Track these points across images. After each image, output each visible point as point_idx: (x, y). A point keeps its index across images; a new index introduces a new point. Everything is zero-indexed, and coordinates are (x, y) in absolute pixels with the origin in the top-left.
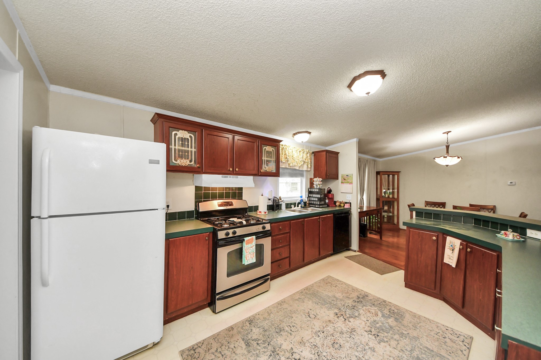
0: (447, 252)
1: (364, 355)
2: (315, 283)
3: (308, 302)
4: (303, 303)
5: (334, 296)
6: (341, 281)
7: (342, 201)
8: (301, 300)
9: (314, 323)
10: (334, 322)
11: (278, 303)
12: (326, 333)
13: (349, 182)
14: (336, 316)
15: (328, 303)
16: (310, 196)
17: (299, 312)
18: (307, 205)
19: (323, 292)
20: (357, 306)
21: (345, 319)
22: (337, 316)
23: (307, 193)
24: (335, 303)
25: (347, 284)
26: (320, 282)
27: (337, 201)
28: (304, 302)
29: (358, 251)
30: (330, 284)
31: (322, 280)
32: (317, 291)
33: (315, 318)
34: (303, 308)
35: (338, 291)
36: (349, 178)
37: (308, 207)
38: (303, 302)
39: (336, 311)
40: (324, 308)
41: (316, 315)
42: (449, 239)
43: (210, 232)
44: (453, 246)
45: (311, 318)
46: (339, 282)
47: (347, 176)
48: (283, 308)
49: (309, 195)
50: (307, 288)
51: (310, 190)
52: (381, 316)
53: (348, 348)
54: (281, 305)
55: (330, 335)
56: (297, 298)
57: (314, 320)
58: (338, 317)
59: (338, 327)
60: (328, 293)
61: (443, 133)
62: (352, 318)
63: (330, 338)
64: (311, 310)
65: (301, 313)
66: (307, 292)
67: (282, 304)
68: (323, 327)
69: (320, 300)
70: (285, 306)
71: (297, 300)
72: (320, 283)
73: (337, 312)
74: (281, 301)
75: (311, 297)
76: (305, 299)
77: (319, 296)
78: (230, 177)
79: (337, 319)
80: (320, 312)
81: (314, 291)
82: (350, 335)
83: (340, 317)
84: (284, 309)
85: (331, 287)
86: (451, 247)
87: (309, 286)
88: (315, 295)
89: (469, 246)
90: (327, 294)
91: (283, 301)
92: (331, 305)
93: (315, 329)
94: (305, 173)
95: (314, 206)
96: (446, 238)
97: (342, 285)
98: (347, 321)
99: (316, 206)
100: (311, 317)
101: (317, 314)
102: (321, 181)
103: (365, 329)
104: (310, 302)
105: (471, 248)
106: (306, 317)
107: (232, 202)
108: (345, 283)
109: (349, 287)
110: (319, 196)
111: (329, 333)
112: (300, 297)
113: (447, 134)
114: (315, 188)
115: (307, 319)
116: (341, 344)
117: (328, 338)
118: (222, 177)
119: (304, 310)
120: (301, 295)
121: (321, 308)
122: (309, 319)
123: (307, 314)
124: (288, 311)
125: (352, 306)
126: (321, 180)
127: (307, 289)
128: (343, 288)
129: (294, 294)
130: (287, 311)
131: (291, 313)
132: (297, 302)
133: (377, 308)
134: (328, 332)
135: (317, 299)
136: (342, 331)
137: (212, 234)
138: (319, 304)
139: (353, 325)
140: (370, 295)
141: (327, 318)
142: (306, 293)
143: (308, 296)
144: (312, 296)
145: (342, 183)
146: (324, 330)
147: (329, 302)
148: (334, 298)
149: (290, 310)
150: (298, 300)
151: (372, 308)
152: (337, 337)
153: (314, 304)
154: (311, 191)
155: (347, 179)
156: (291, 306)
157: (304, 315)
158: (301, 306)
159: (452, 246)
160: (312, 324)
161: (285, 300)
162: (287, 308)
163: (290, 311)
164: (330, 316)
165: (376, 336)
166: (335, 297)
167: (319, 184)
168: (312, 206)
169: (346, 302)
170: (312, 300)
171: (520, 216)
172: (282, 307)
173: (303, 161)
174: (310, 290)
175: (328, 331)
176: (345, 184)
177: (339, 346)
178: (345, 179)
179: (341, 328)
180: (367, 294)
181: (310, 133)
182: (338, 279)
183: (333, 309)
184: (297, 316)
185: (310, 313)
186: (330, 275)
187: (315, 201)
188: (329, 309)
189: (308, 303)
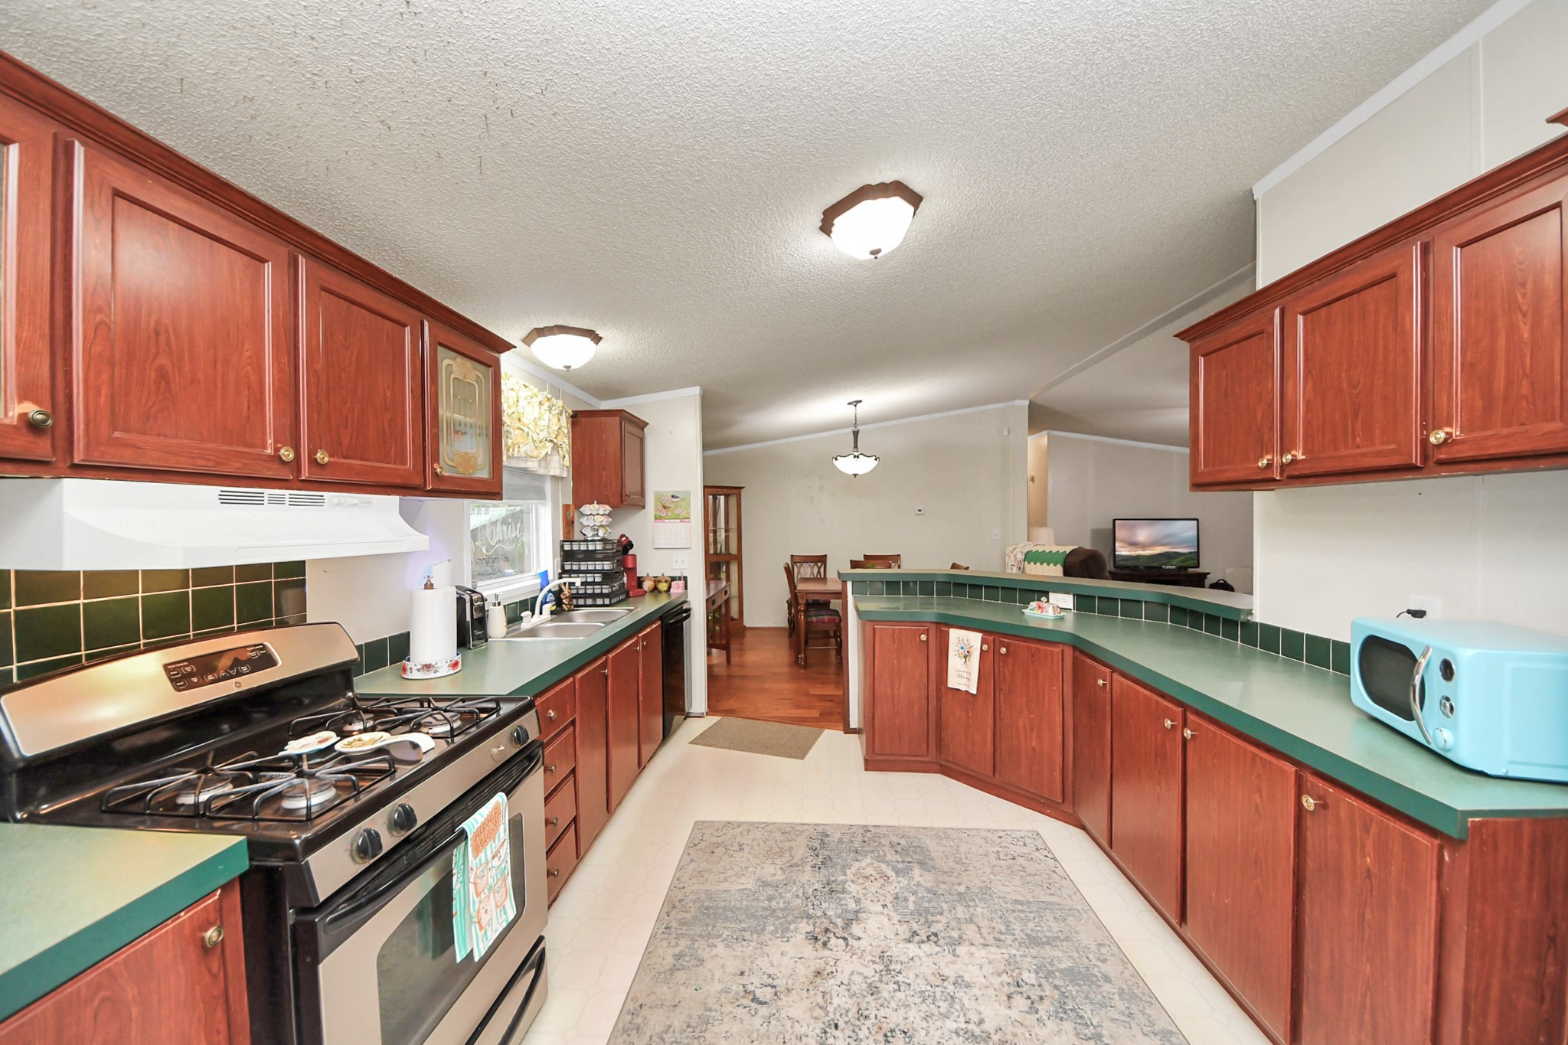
0: (954, 662)
1: (965, 1015)
2: (679, 868)
3: (715, 951)
4: (700, 968)
5: (761, 883)
6: (740, 824)
7: (663, 575)
8: (687, 958)
9: (791, 1016)
10: (829, 969)
11: (620, 1026)
12: (846, 1023)
13: (678, 515)
14: (817, 946)
15: (767, 916)
16: (567, 567)
17: (719, 1007)
18: (564, 601)
19: (724, 886)
20: (833, 879)
21: (845, 939)
22: (820, 942)
23: (559, 559)
24: (781, 905)
25: (760, 823)
26: (689, 858)
27: (645, 575)
28: (702, 961)
29: (707, 714)
30: (721, 850)
31: (687, 847)
32: (710, 896)
33: (776, 994)
34: (719, 987)
35: (758, 861)
36: (679, 503)
37: (570, 610)
38: (699, 960)
39: (805, 927)
40: (770, 942)
41: (770, 981)
42: (955, 634)
43: (225, 888)
44: (965, 647)
45: (766, 1003)
46: (740, 829)
47: (673, 496)
48: (655, 1039)
49: (563, 567)
50: (671, 905)
51: (567, 547)
52: (894, 875)
53: (924, 1024)
54: (638, 1028)
55: (858, 1023)
56: (670, 960)
57: (780, 1003)
58: (825, 944)
59: (853, 978)
60: (741, 881)
61: (849, 404)
62: (854, 922)
63: (864, 1028)
64: (742, 973)
65: (728, 1008)
66: (680, 917)
67: (639, 1020)
68: (821, 1008)
69: (740, 921)
70: (656, 1021)
71: (673, 969)
72: (692, 860)
73: (810, 928)
74: (626, 1009)
75: (710, 928)
76: (697, 945)
77: (724, 908)
78: (280, 500)
79: (827, 953)
80: (775, 964)
81: (699, 899)
82: (893, 980)
83: (829, 941)
84: (662, 1039)
85: (731, 856)
86: (961, 651)
87: (670, 890)
88: (714, 913)
89: (1002, 641)
90: (741, 887)
91: (631, 1006)
92: (779, 918)
93: (811, 1034)
94: (548, 486)
95: (589, 601)
96: (948, 632)
97: (752, 835)
98: (851, 941)
99: (599, 601)
100: (763, 1000)
101: (770, 976)
102: (609, 515)
103: (902, 936)
104: (720, 948)
105: (1007, 646)
106: (753, 1012)
107: (264, 647)
108: (752, 824)
109: (770, 832)
110: (607, 566)
111: (850, 1014)
112: (677, 950)
113: (855, 406)
114: (589, 539)
115: (760, 1013)
116: (902, 1028)
117: (862, 1035)
118: (224, 500)
119: (726, 991)
120: (673, 942)
121: (763, 947)
122: (763, 1011)
123: (744, 997)
124: (682, 1032)
125: (824, 887)
126: (607, 513)
127: (674, 907)
128: (761, 843)
129: (648, 953)
130: (677, 1034)
131: (696, 1035)
132: (681, 976)
133: (869, 857)
134: (847, 1016)
135: (728, 924)
136: (869, 981)
137: (236, 896)
138: (747, 935)
139: (874, 944)
140: (828, 828)
141: (804, 971)
142: (683, 923)
143: (697, 929)
144: (708, 921)
145: (657, 518)
146: (831, 1015)
147: (765, 909)
148: (766, 888)
149: (685, 1027)
150: (678, 966)
151: (863, 864)
152: (877, 1012)
153: (738, 947)
154: (572, 551)
155: (672, 506)
156: (675, 1006)
157: (740, 1010)
158: (705, 980)
159: (962, 648)
160: (788, 1024)
161: (635, 999)
162: (670, 1026)
163: (688, 1026)
164: (804, 957)
165: (933, 938)
166: (765, 884)
167: (602, 526)
168: (581, 602)
169: (804, 884)
170: (720, 936)
171: (952, 568)
172: (648, 1035)
173: (551, 441)
174: (684, 903)
175: (844, 1012)
176: (666, 521)
177: (903, 1035)
178: (667, 505)
179: (858, 973)
180: (821, 827)
181: (597, 339)
182: (728, 819)
183: (792, 927)
184: (724, 1028)
185: (750, 988)
186: (698, 819)
187: (594, 583)
188: (784, 932)
189: (716, 956)
